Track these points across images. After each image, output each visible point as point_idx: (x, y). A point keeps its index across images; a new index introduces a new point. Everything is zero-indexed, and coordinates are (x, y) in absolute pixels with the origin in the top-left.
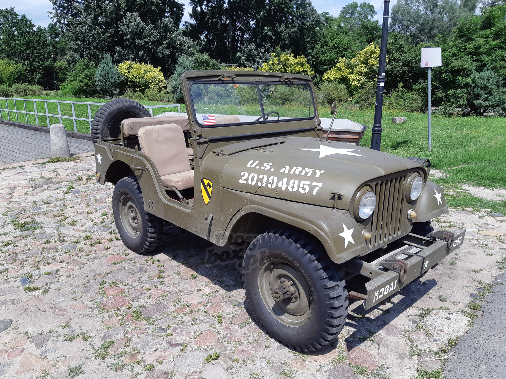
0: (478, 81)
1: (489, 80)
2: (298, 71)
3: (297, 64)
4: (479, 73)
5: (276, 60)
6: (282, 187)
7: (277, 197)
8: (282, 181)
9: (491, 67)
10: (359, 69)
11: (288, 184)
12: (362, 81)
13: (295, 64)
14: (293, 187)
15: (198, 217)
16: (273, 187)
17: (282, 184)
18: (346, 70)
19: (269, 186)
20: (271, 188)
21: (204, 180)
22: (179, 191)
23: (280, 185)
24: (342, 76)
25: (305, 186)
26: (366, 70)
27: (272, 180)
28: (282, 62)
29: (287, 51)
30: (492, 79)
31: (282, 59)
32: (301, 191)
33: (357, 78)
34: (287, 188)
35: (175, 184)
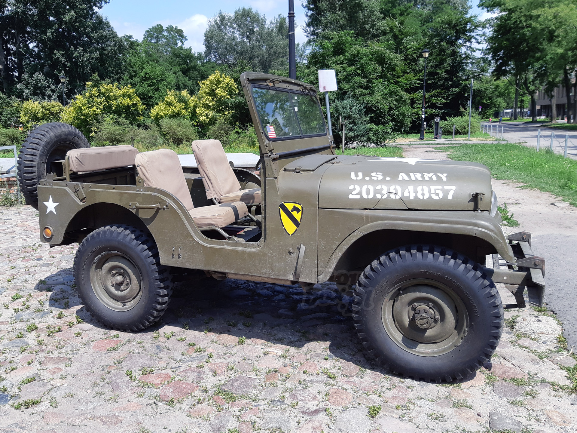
0: (341, 110)
1: (351, 109)
2: (126, 105)
3: (124, 96)
4: (341, 102)
5: (94, 91)
6: (409, 196)
7: (404, 208)
8: (407, 189)
9: (351, 95)
10: (206, 101)
11: (416, 192)
12: (211, 115)
13: (120, 96)
14: (423, 195)
15: (274, 254)
16: (398, 197)
17: (409, 192)
18: (179, 104)
19: (393, 196)
20: (396, 199)
21: (286, 205)
22: (221, 228)
23: (406, 194)
24: (174, 112)
25: (437, 192)
26: (214, 103)
27: (394, 189)
28: (103, 94)
29: (107, 79)
30: (354, 108)
31: (103, 90)
32: (435, 197)
33: (204, 112)
34: (416, 197)
35: (213, 221)
